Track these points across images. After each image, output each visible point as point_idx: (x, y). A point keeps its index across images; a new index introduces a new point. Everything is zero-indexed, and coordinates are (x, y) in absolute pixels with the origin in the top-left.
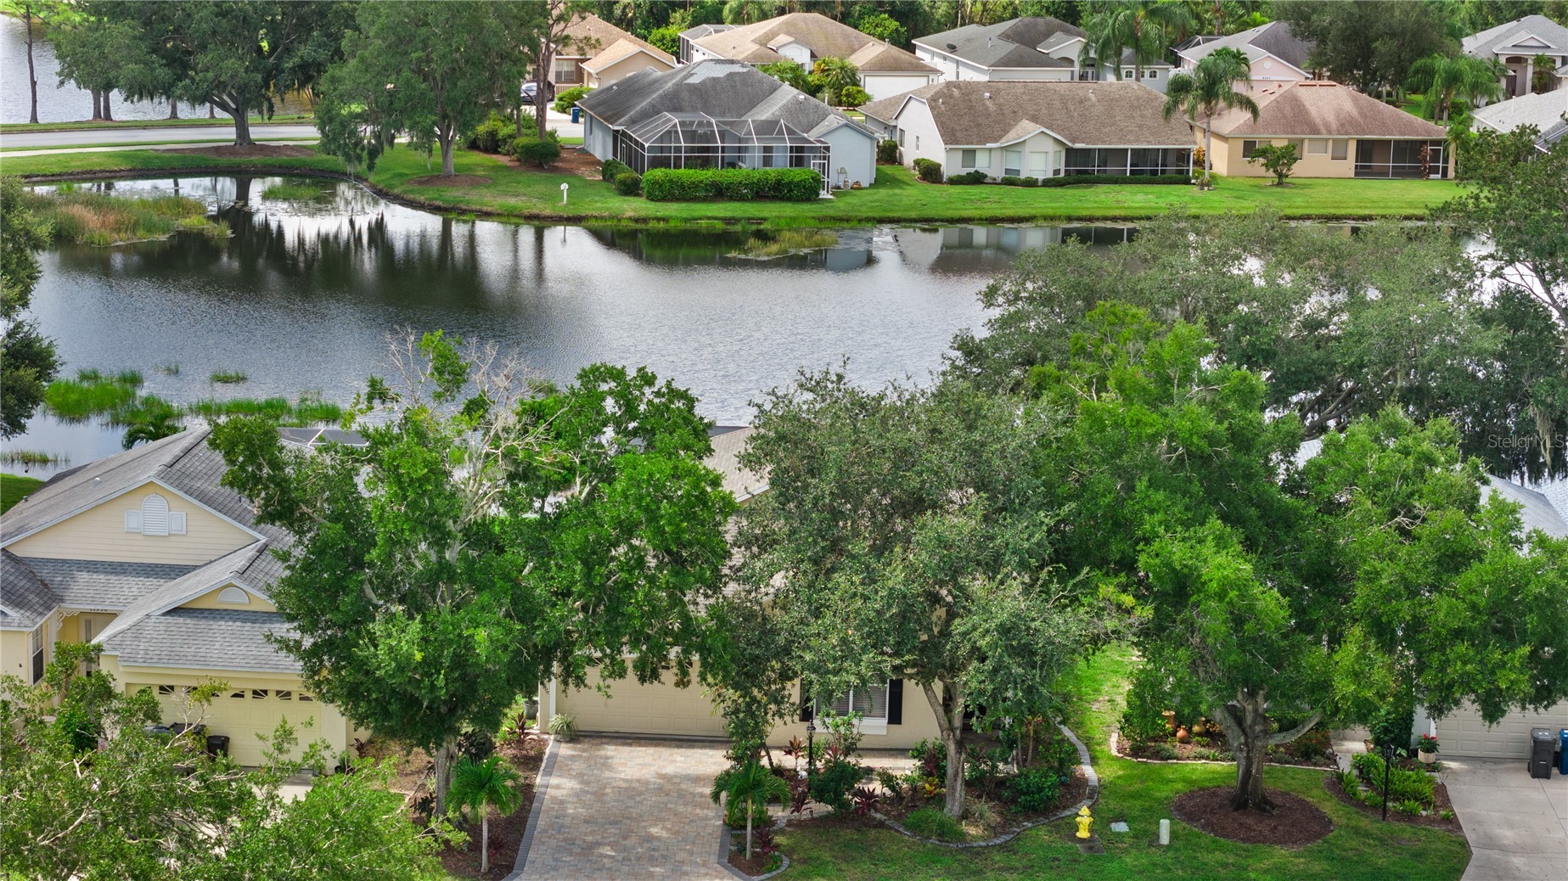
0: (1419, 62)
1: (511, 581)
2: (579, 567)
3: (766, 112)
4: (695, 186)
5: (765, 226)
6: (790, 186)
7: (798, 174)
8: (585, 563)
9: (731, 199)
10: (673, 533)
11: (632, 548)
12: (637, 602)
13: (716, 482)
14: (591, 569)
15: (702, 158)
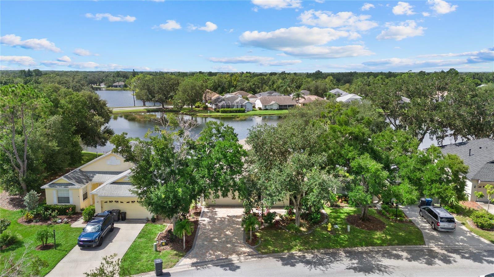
0: (325, 93)
1: (189, 174)
2: (206, 170)
3: (237, 101)
4: (228, 111)
5: (238, 116)
6: (241, 111)
7: (242, 109)
8: (208, 169)
9: (233, 113)
10: (231, 160)
11: (220, 164)
12: (222, 179)
13: (241, 147)
14: (210, 171)
15: (228, 107)
